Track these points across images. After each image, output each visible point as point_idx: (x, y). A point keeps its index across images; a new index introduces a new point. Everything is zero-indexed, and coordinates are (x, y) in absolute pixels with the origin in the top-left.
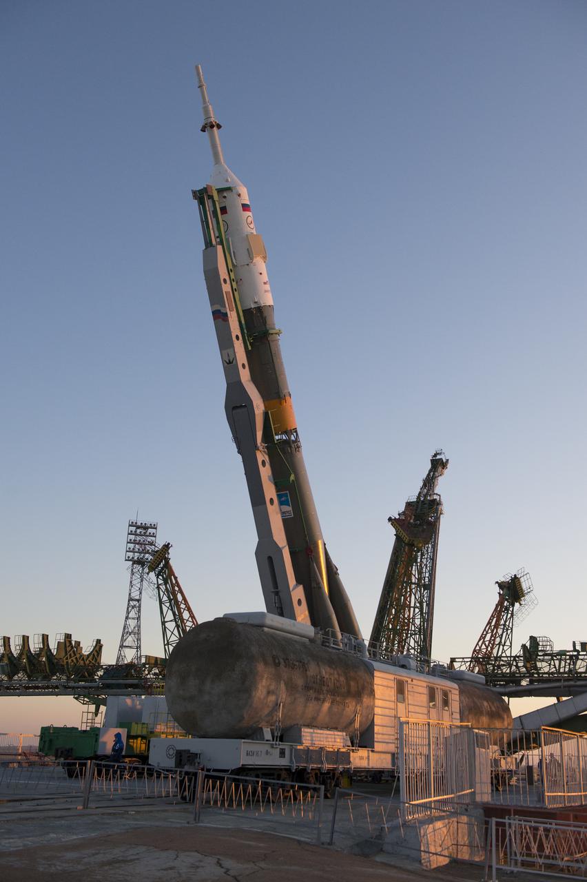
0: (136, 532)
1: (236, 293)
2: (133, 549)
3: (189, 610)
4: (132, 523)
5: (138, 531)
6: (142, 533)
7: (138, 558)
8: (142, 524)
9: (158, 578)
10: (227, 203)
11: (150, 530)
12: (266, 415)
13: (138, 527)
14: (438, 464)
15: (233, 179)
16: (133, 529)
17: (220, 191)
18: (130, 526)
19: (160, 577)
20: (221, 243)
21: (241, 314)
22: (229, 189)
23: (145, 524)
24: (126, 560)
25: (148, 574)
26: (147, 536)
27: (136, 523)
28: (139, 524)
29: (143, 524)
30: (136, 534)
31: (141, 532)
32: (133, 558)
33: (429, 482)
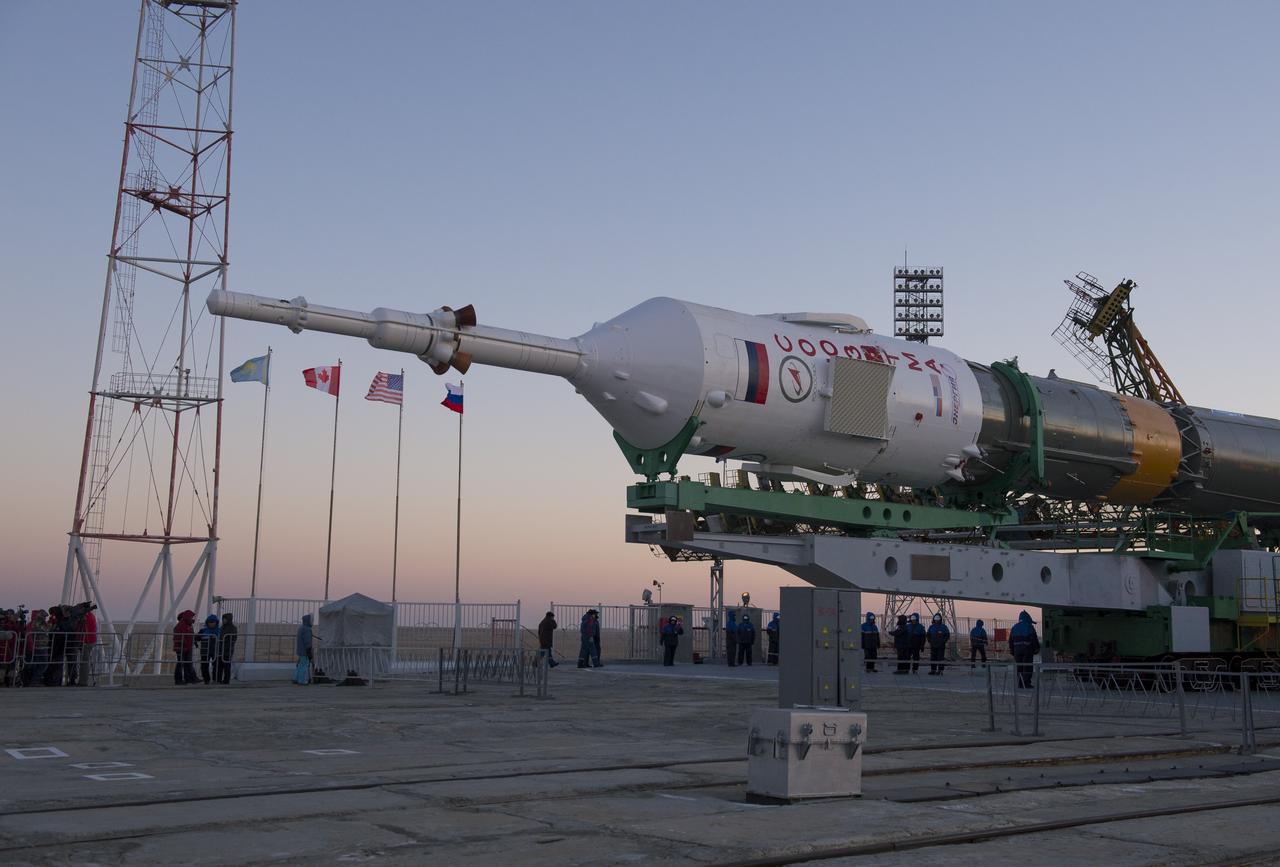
0: (907, 286)
2: (907, 315)
4: (900, 271)
5: (912, 284)
6: (919, 287)
7: (916, 330)
8: (916, 272)
9: (1110, 345)
11: (931, 282)
13: (910, 278)
16: (902, 281)
18: (896, 277)
19: (1114, 344)
23: (923, 271)
24: (897, 335)
25: (1091, 339)
26: (927, 291)
27: (907, 271)
28: (911, 272)
29: (919, 272)
30: (907, 290)
31: (916, 286)
32: (907, 330)
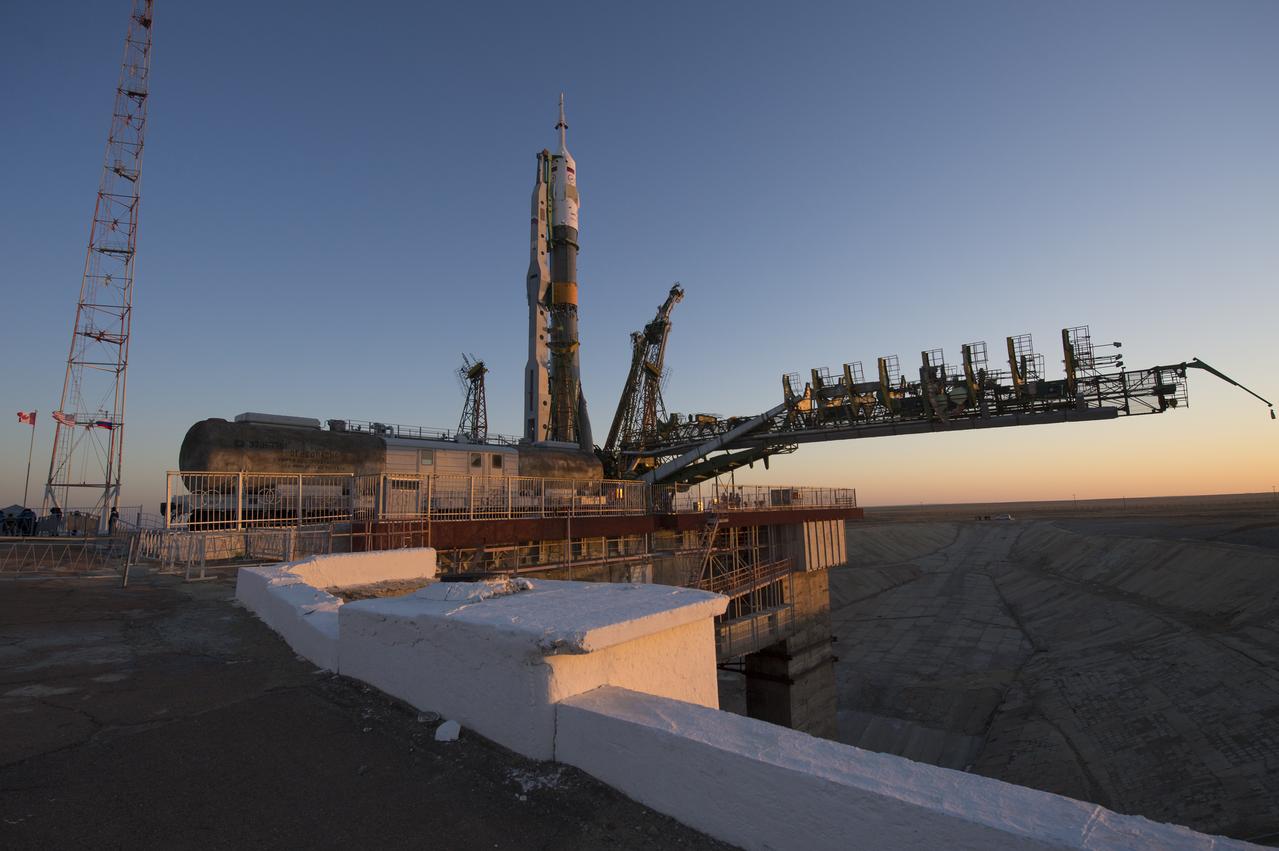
1: (550, 215)
3: (485, 406)
10: (557, 165)
12: (550, 286)
14: (675, 293)
15: (566, 152)
17: (554, 157)
20: (547, 182)
21: (551, 229)
22: (561, 157)
33: (664, 309)
